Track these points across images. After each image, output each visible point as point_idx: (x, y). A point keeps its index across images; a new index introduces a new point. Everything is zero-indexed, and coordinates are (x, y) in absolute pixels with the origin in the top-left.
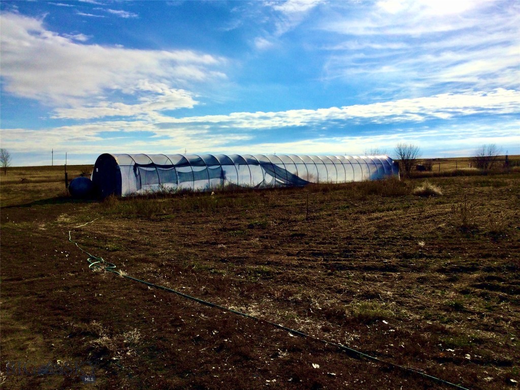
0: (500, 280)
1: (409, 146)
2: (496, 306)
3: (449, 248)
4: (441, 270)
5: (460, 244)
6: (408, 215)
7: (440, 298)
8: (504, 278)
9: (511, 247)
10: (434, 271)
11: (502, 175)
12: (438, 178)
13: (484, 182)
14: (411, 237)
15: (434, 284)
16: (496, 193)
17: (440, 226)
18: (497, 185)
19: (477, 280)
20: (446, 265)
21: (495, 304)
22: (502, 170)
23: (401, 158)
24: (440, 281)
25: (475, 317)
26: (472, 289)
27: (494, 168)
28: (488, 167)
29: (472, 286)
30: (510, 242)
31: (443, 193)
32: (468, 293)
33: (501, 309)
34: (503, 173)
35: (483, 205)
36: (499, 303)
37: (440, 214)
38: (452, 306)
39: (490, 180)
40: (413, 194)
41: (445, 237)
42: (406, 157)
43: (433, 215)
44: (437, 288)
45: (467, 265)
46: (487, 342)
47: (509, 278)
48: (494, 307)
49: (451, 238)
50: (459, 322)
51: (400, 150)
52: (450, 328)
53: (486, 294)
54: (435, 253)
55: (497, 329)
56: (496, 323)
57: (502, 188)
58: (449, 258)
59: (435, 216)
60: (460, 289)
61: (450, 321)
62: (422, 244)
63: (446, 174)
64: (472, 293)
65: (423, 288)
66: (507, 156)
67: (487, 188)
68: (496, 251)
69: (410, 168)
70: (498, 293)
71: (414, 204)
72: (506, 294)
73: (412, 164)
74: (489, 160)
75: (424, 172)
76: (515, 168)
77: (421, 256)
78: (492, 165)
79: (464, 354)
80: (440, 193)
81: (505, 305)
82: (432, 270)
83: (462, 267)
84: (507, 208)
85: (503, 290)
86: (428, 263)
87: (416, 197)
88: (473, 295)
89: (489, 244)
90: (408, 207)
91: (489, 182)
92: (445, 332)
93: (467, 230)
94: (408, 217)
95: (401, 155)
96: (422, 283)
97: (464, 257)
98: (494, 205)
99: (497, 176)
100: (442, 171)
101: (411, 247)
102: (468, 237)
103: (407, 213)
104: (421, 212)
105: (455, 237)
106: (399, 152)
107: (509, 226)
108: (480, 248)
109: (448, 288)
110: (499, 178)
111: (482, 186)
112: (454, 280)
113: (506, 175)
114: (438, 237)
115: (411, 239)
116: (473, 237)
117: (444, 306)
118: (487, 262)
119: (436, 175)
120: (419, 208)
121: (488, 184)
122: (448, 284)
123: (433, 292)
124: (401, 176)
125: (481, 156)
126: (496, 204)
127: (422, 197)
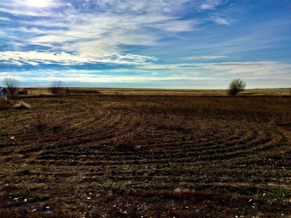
0: (52, 153)
1: (12, 80)
2: (48, 168)
3: (28, 139)
4: (21, 152)
5: (35, 136)
6: (8, 121)
7: (17, 168)
8: (55, 151)
9: (62, 135)
10: (16, 153)
11: (65, 97)
12: (31, 99)
13: (55, 101)
14: (7, 134)
15: (15, 161)
16: (60, 107)
17: (26, 126)
18: (61, 102)
19: (41, 154)
20: (25, 149)
21: (47, 167)
22: (65, 95)
23: (7, 87)
24: (19, 159)
25: (35, 176)
26: (36, 160)
27: (61, 93)
28: (58, 93)
29: (37, 159)
30: (62, 132)
31: (31, 107)
32: (34, 163)
33: (50, 169)
34: (65, 96)
35: (52, 113)
36: (50, 166)
37: (27, 119)
38: (22, 172)
39: (58, 100)
40: (14, 109)
41: (27, 133)
42: (10, 86)
43: (23, 120)
44: (16, 163)
45: (37, 147)
46: (38, 189)
47: (58, 151)
48: (46, 168)
49: (31, 132)
50: (25, 181)
51: (7, 82)
52: (18, 186)
53: (44, 162)
54: (19, 143)
55: (46, 180)
56: (46, 177)
57: (64, 104)
58: (27, 144)
59: (25, 120)
60: (30, 161)
61: (20, 181)
62: (13, 138)
63: (35, 97)
64: (36, 163)
65: (7, 164)
66: (67, 87)
67: (56, 104)
68: (54, 137)
69: (14, 92)
70: (50, 160)
71: (13, 114)
72: (54, 160)
73: (14, 90)
74: (58, 89)
75: (22, 95)
76: (71, 93)
77: (10, 145)
78: (60, 92)
79: (23, 199)
80: (30, 107)
81: (53, 166)
82: (15, 152)
83: (34, 149)
84: (64, 115)
85: (53, 158)
86: (14, 149)
87: (15, 110)
88: (37, 164)
89: (52, 134)
90: (9, 116)
91: (58, 101)
92: (15, 189)
93: (41, 127)
94: (7, 122)
95: (8, 85)
96: (8, 161)
97: (36, 142)
98: (58, 113)
99: (63, 98)
100: (33, 95)
101: (5, 140)
102: (41, 131)
103: (7, 120)
104: (16, 119)
105: (34, 132)
106: (6, 83)
107: (64, 124)
108: (46, 137)
109: (23, 162)
110: (63, 99)
111: (54, 103)
112: (27, 157)
113: (67, 97)
114: (23, 133)
115: (7, 135)
116: (44, 131)
117: (18, 173)
118: (48, 144)
119: (29, 97)
120: (15, 117)
121: (56, 102)
122: (23, 160)
123: (13, 166)
124: (7, 97)
125: (54, 87)
126: (59, 113)
127: (18, 110)
